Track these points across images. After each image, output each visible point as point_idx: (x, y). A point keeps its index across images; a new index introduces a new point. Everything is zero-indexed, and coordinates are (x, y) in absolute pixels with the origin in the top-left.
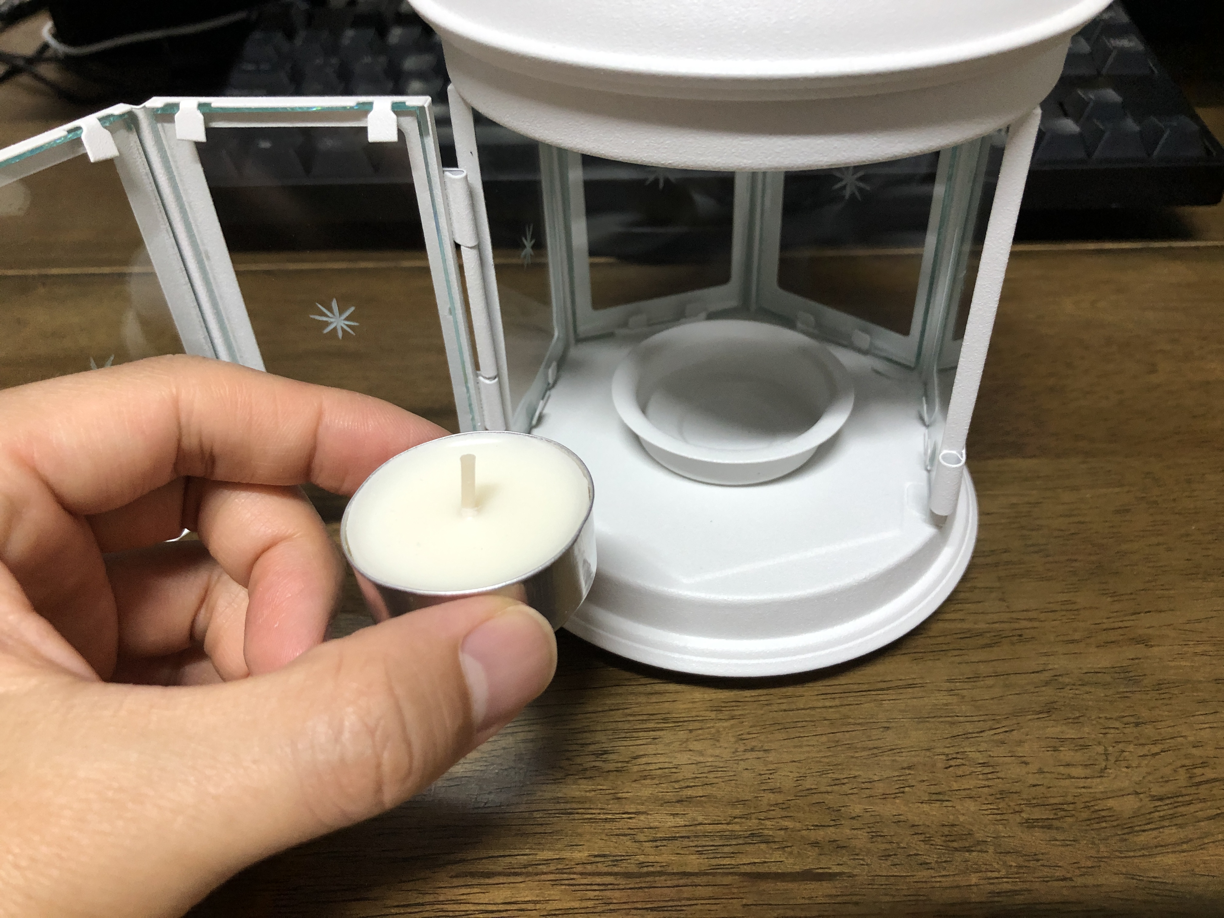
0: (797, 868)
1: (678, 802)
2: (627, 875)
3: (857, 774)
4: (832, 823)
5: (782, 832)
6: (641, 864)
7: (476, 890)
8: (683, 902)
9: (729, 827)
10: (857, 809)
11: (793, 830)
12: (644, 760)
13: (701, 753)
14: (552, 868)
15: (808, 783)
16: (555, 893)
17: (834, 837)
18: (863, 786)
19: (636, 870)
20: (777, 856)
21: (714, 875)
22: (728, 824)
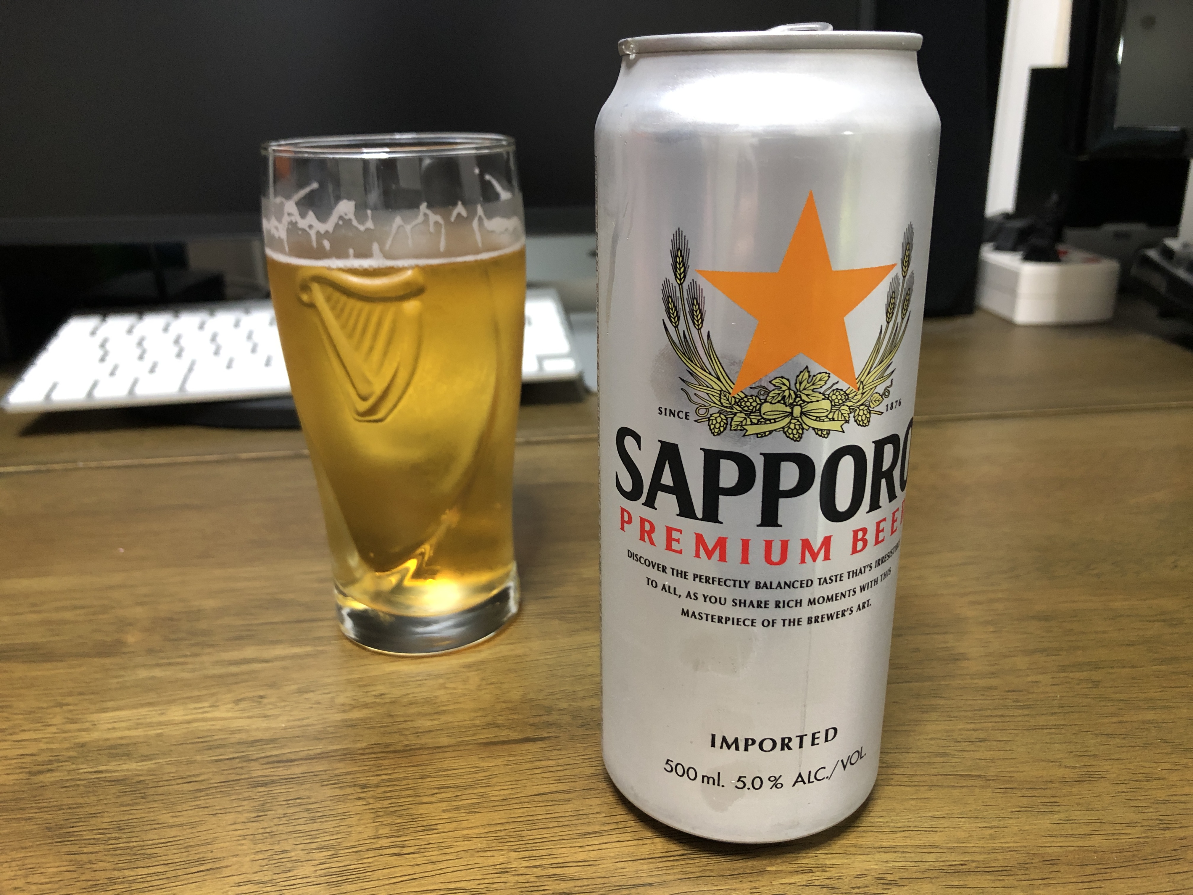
0: (519, 737)
1: (435, 713)
2: (395, 752)
3: (564, 688)
4: (546, 713)
5: (510, 721)
6: (407, 746)
7: (281, 769)
8: (435, 761)
9: (473, 722)
10: (564, 705)
11: (517, 719)
12: (412, 695)
13: (454, 689)
14: (339, 753)
15: (531, 696)
16: (340, 765)
17: (547, 720)
18: (569, 694)
19: (402, 749)
20: (505, 732)
21: (458, 746)
22: (471, 720)
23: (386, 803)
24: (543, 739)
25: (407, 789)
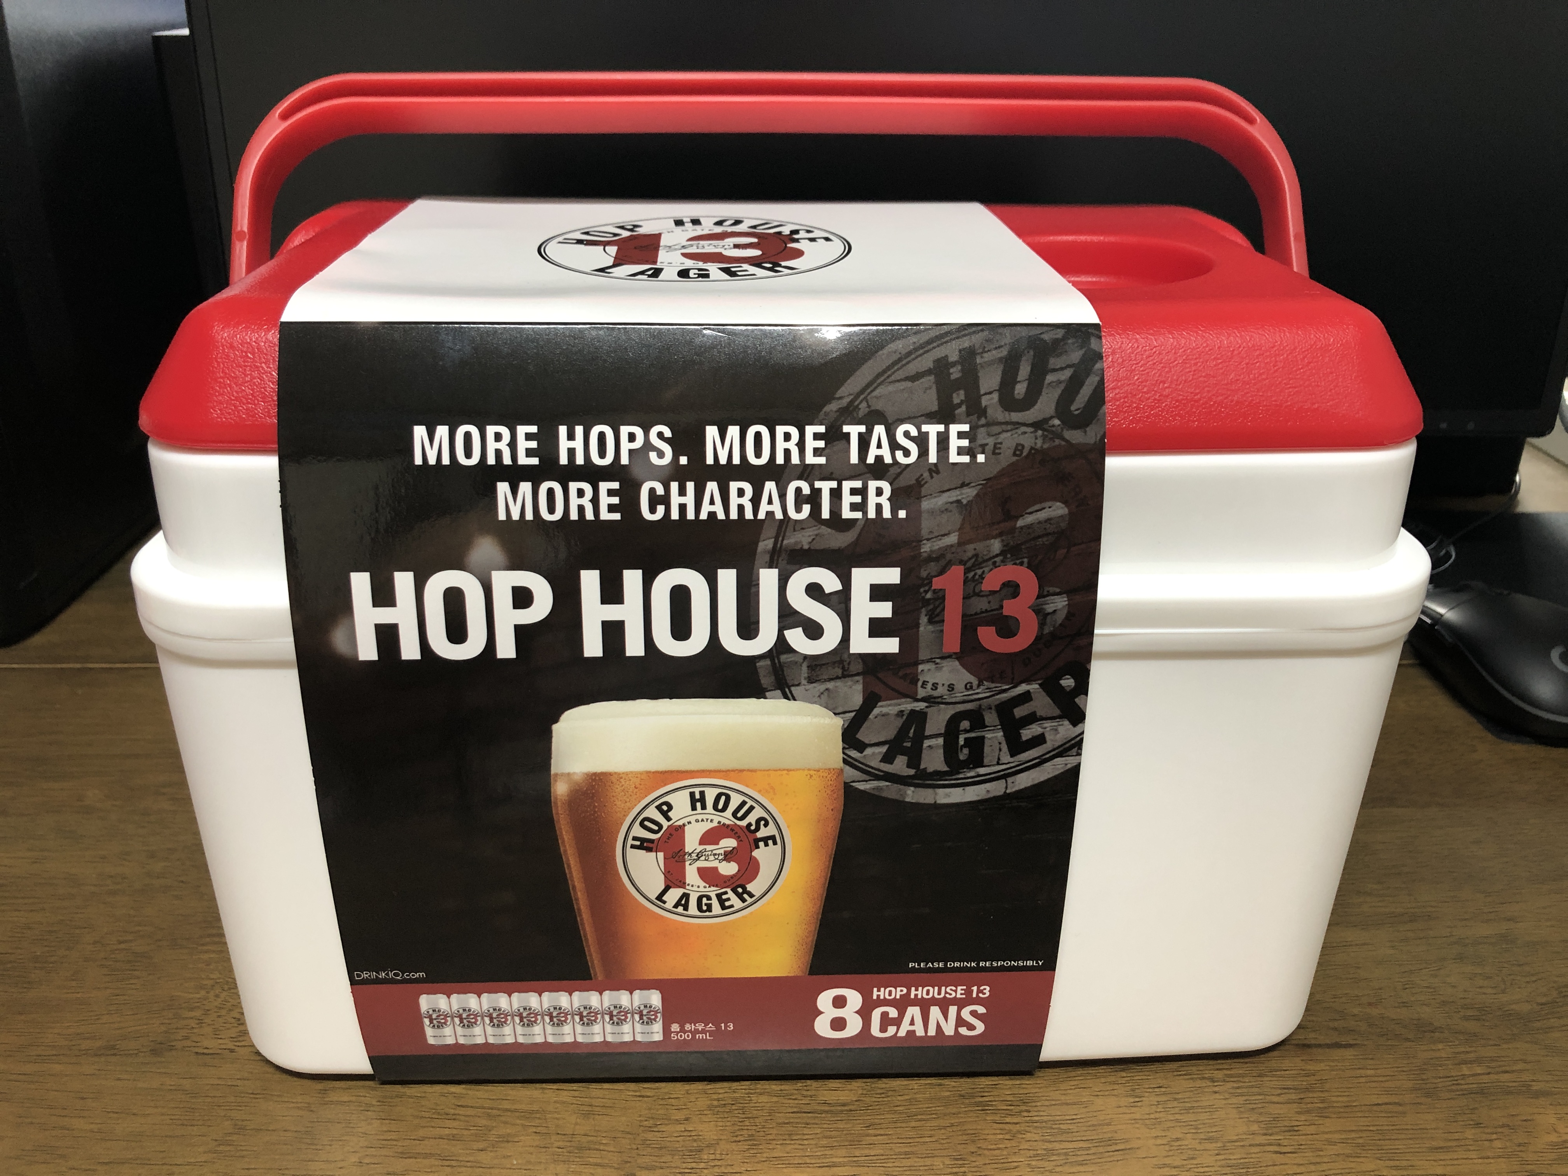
23: (1241, 1100)
24: (1350, 1046)
25: (1252, 1087)
